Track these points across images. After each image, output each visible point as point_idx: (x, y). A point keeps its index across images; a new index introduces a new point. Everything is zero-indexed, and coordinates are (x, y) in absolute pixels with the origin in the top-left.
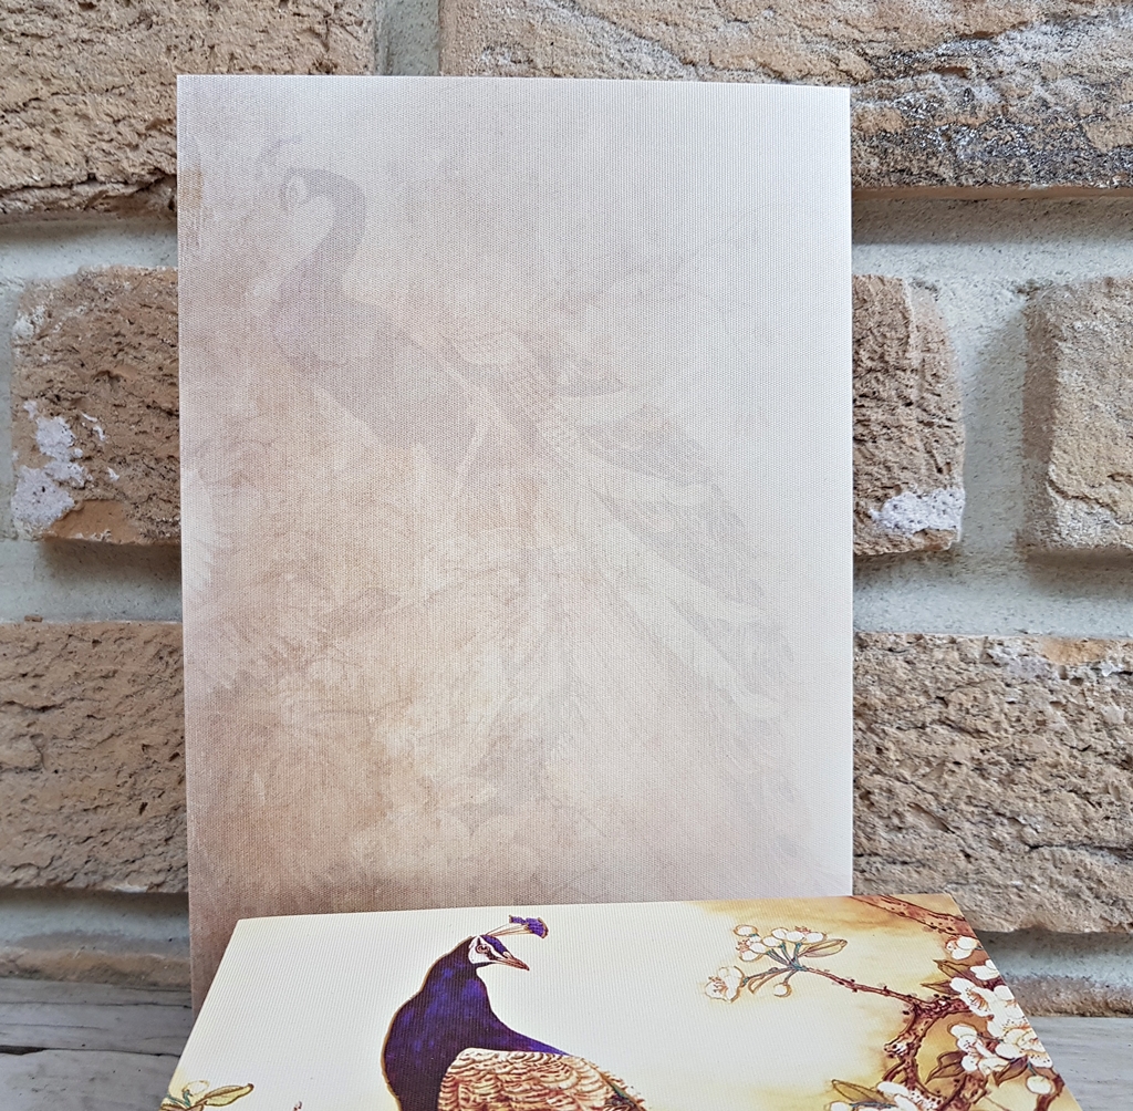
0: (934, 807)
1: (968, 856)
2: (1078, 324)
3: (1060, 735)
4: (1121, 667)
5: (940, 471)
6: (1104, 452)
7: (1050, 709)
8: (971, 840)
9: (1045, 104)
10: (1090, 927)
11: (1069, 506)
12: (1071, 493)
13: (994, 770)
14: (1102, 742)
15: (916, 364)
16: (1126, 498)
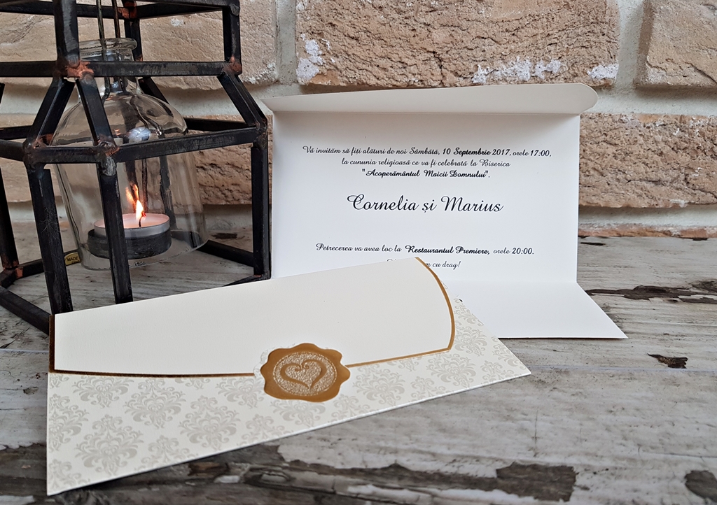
0: (600, 168)
1: (609, 184)
2: (662, 7)
3: (641, 145)
4: (662, 123)
5: (612, 58)
6: (665, 52)
7: (639, 137)
8: (610, 179)
10: (644, 206)
11: (652, 70)
12: (653, 65)
13: (619, 156)
14: (654, 147)
15: (607, 21)
16: (671, 67)
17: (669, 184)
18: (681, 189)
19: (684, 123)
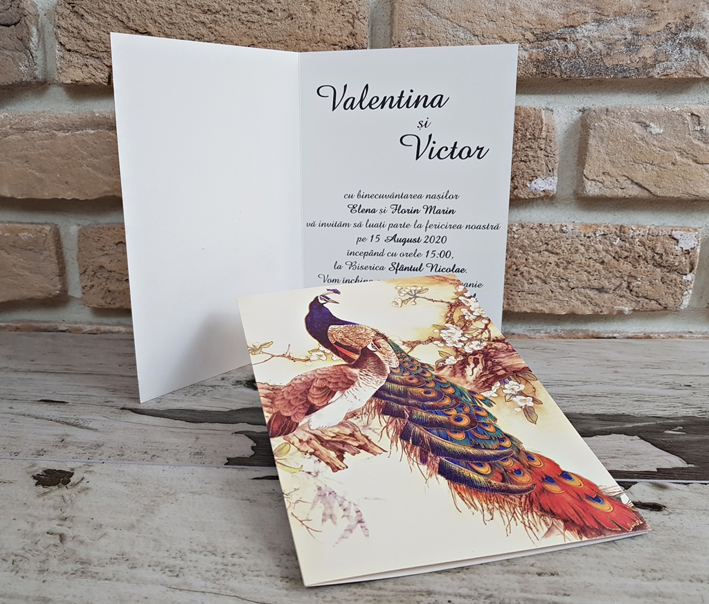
0: (542, 276)
1: (552, 292)
2: (596, 124)
3: (583, 254)
4: (602, 233)
5: (550, 171)
6: (601, 165)
7: (580, 246)
8: (553, 287)
9: (591, 50)
10: (588, 313)
11: (589, 183)
12: (590, 179)
13: (561, 265)
14: (595, 256)
15: (544, 136)
16: (607, 180)
17: (611, 292)
18: (624, 297)
19: (624, 233)
